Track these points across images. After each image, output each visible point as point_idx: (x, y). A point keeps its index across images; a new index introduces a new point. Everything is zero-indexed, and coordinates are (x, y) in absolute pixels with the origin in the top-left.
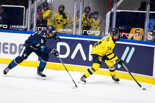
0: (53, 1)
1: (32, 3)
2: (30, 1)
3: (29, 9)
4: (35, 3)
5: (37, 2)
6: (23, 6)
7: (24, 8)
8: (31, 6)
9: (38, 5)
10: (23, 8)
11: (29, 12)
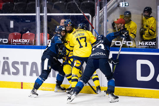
0: (127, 4)
1: (100, 9)
2: (97, 7)
3: (96, 18)
4: (104, 9)
5: (106, 8)
6: (88, 13)
7: (90, 16)
8: (99, 13)
9: (108, 11)
10: (88, 17)
11: (97, 22)
